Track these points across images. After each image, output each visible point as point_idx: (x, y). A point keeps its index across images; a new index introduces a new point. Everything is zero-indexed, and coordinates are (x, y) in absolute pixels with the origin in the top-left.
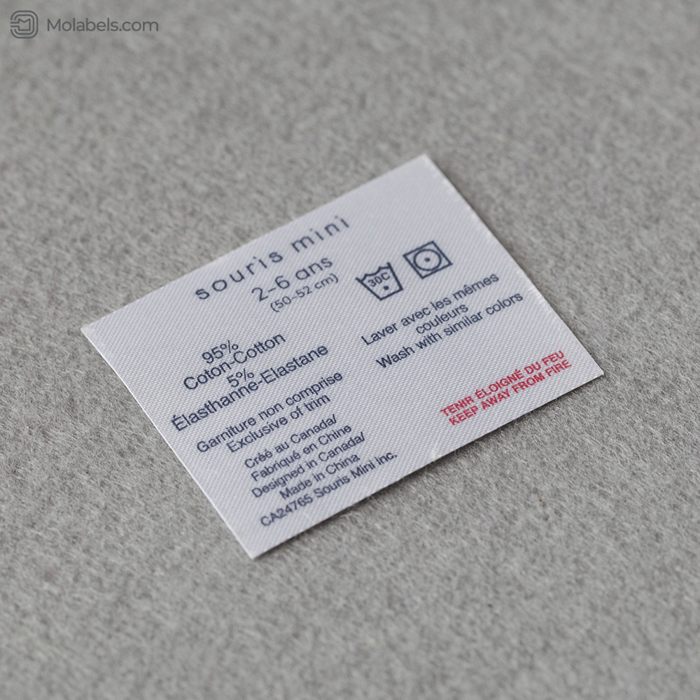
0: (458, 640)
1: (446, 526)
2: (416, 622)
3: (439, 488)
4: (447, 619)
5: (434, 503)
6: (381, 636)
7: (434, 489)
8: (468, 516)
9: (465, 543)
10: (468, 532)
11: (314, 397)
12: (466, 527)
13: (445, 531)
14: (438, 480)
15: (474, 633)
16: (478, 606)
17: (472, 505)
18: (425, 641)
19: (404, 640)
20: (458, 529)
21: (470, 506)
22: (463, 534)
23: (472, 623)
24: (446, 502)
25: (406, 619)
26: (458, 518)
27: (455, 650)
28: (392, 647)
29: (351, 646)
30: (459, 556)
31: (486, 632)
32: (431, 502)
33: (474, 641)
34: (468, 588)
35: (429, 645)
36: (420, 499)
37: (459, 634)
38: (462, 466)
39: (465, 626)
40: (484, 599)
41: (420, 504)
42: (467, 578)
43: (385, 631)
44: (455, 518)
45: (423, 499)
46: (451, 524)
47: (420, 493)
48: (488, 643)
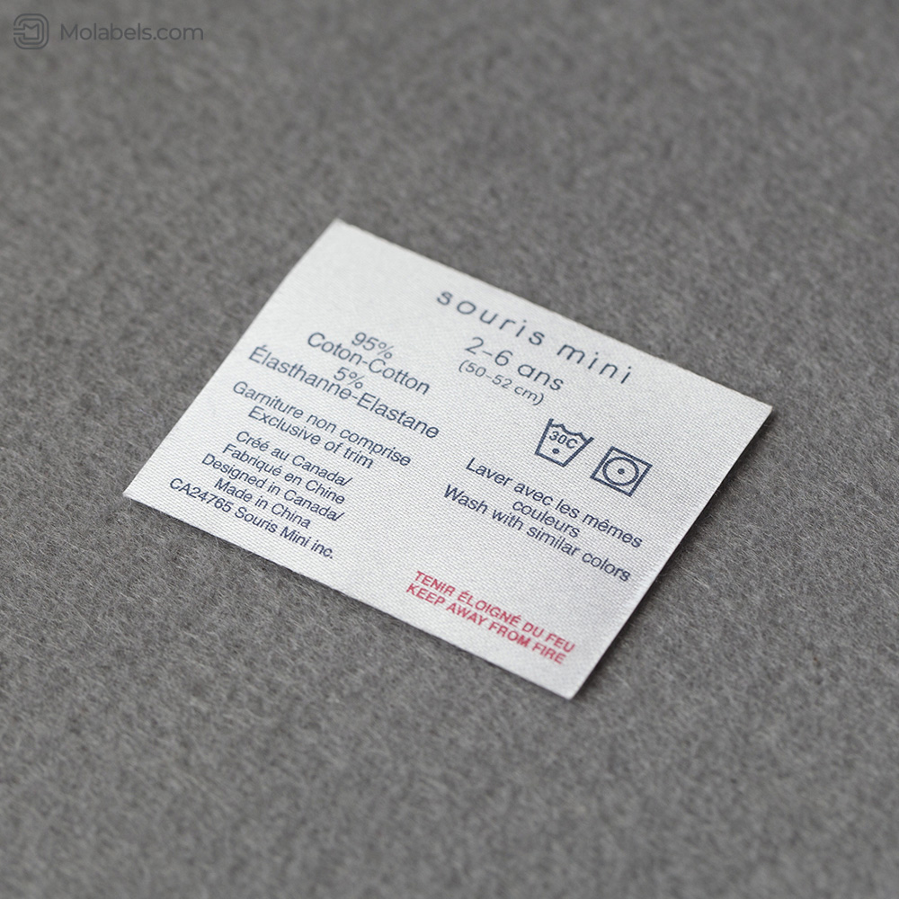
0: (688, 818)
1: (694, 678)
2: (640, 792)
3: (693, 631)
4: (678, 790)
5: (684, 649)
6: (594, 804)
7: (686, 632)
8: (724, 670)
9: (715, 702)
10: (720, 688)
11: (365, 452)
12: (719, 682)
13: (691, 684)
14: (692, 621)
15: (710, 812)
16: (718, 780)
17: (729, 656)
18: (647, 816)
19: (622, 812)
20: (708, 684)
21: (726, 657)
22: (714, 690)
23: (708, 800)
24: (699, 650)
25: (628, 786)
26: (710, 670)
27: (683, 830)
28: (605, 818)
29: (556, 813)
30: (704, 716)
31: (724, 814)
32: (680, 646)
33: (708, 822)
34: (710, 758)
35: (651, 821)
36: (667, 641)
37: (690, 811)
38: (724, 606)
39: (699, 802)
40: (727, 772)
41: (666, 648)
42: (710, 745)
43: (600, 799)
44: (707, 669)
45: (670, 642)
46: (700, 676)
47: (667, 634)
48: (725, 827)
